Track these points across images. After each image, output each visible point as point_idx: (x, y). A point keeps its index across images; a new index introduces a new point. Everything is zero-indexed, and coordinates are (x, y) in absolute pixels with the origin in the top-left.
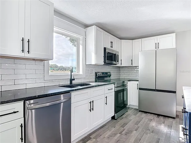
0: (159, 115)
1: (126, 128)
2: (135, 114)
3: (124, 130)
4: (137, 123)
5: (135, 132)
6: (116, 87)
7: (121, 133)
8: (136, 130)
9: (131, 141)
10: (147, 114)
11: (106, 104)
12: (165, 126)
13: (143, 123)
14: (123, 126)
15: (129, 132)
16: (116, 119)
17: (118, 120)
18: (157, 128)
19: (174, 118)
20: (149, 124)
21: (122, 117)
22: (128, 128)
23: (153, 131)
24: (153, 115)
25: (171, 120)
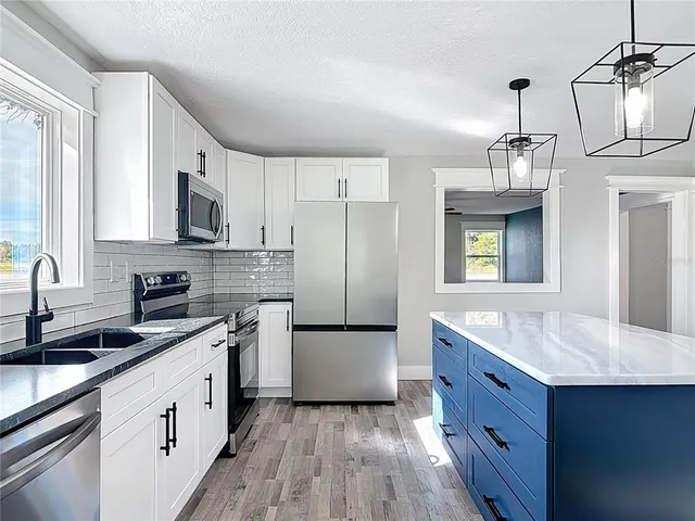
0: (354, 404)
1: (284, 474)
2: (289, 420)
3: (281, 486)
4: (309, 447)
5: (316, 480)
6: (232, 332)
7: (276, 501)
8: (318, 473)
9: (320, 515)
10: (322, 407)
11: (210, 403)
12: (383, 432)
13: (326, 441)
14: (271, 473)
15: (301, 489)
16: (235, 455)
17: (242, 455)
18: (368, 447)
19: (391, 403)
20: (343, 439)
21: (249, 439)
22: (289, 473)
23: (363, 459)
24: (338, 407)
25: (387, 410)
